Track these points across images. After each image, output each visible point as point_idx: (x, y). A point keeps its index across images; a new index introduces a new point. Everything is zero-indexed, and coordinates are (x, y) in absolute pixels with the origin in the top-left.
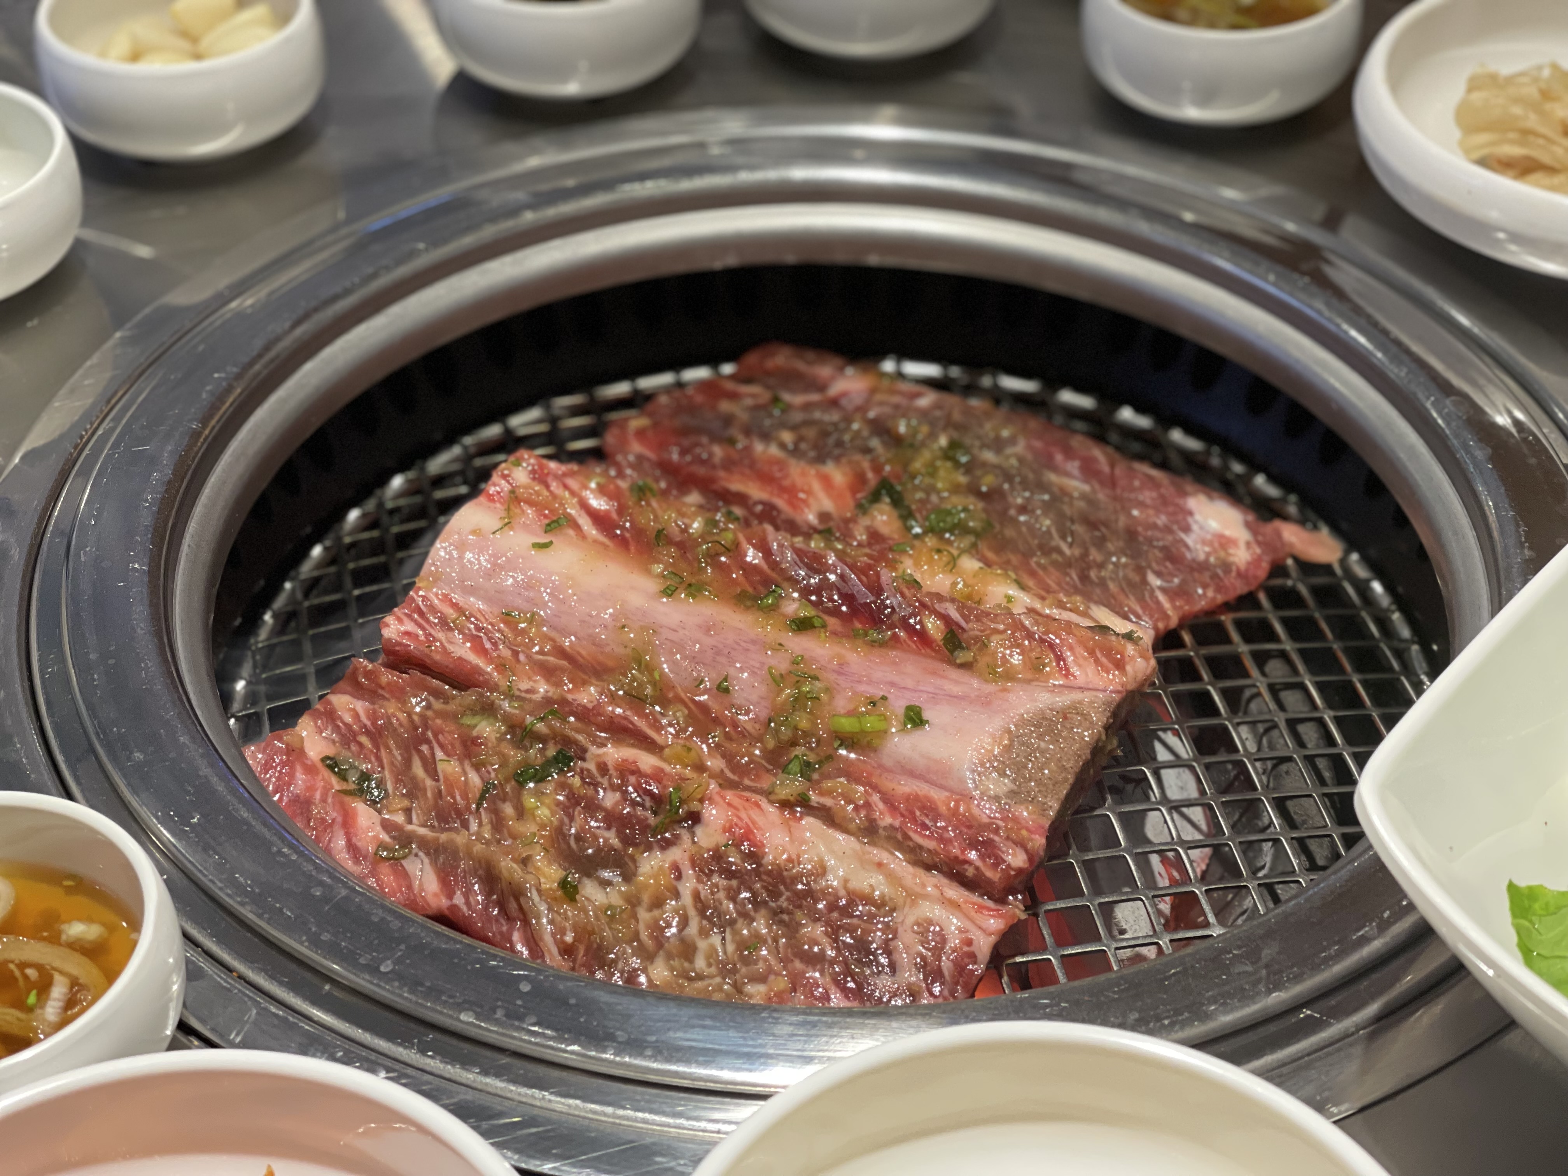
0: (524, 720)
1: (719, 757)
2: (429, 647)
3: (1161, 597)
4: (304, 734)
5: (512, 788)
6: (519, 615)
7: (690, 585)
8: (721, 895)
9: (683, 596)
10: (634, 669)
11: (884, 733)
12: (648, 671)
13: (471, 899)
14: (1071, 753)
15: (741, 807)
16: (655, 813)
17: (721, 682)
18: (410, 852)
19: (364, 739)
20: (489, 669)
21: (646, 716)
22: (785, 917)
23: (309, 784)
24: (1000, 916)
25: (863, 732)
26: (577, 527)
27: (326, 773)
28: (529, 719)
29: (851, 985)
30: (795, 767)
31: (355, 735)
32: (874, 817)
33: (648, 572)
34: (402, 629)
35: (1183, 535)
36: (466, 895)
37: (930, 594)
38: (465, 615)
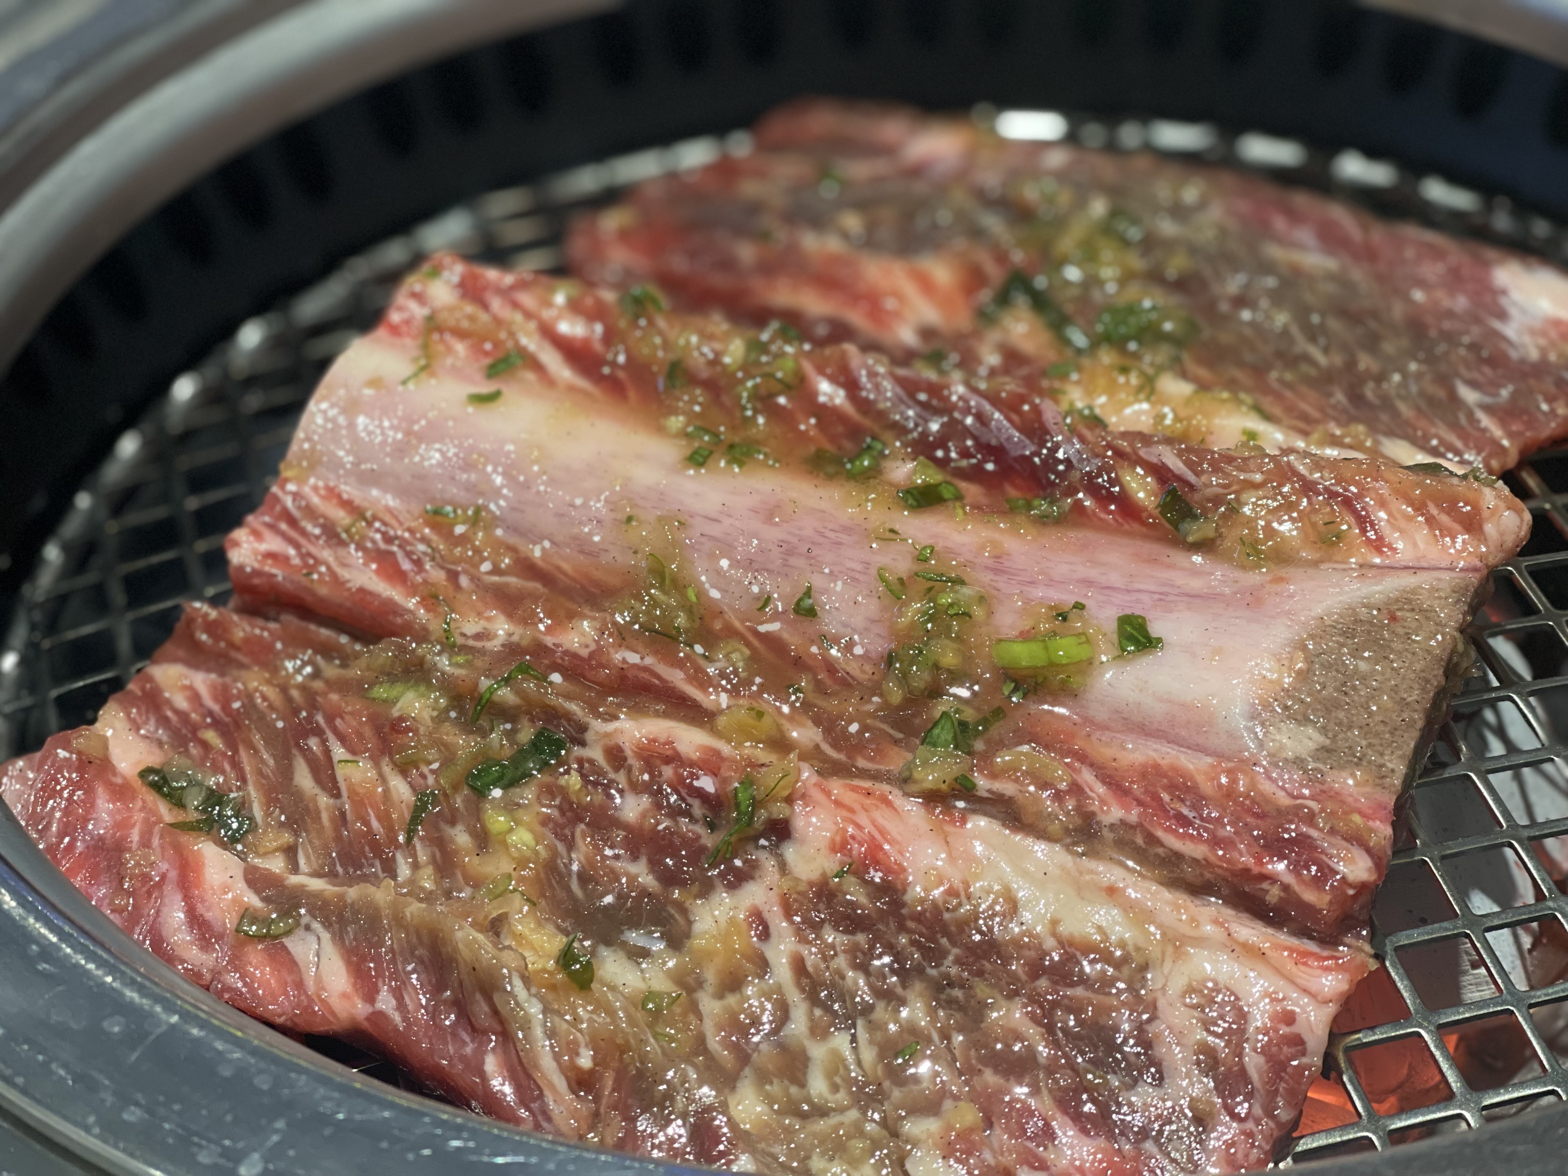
0: (476, 685)
1: (809, 723)
2: (309, 574)
3: (1485, 421)
4: (109, 733)
5: (466, 801)
6: (455, 511)
7: (731, 447)
8: (841, 962)
9: (722, 464)
10: (653, 586)
11: (1087, 665)
12: (676, 589)
13: (407, 1000)
14: (1413, 676)
15: (857, 807)
16: (712, 827)
17: (801, 600)
18: (298, 924)
19: (211, 736)
20: (412, 603)
21: (680, 664)
22: (958, 993)
23: (118, 817)
24: (1339, 968)
25: (1053, 665)
26: (536, 366)
27: (151, 797)
28: (485, 683)
29: (1089, 1108)
30: (944, 733)
31: (195, 729)
32: (1092, 808)
33: (661, 430)
34: (263, 547)
35: (1497, 325)
36: (398, 994)
37: (1124, 435)
38: (364, 519)
